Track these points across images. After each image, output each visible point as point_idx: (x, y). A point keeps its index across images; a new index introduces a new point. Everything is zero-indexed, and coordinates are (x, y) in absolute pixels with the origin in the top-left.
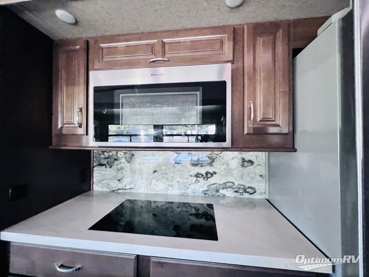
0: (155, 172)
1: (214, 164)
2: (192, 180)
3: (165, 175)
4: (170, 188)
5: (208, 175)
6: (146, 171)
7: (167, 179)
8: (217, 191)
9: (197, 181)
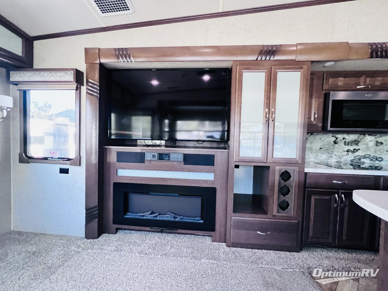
0: (321, 148)
1: (359, 144)
2: (344, 153)
3: (327, 151)
4: (330, 158)
5: (355, 151)
6: (315, 148)
7: (329, 153)
8: (360, 160)
9: (348, 154)
